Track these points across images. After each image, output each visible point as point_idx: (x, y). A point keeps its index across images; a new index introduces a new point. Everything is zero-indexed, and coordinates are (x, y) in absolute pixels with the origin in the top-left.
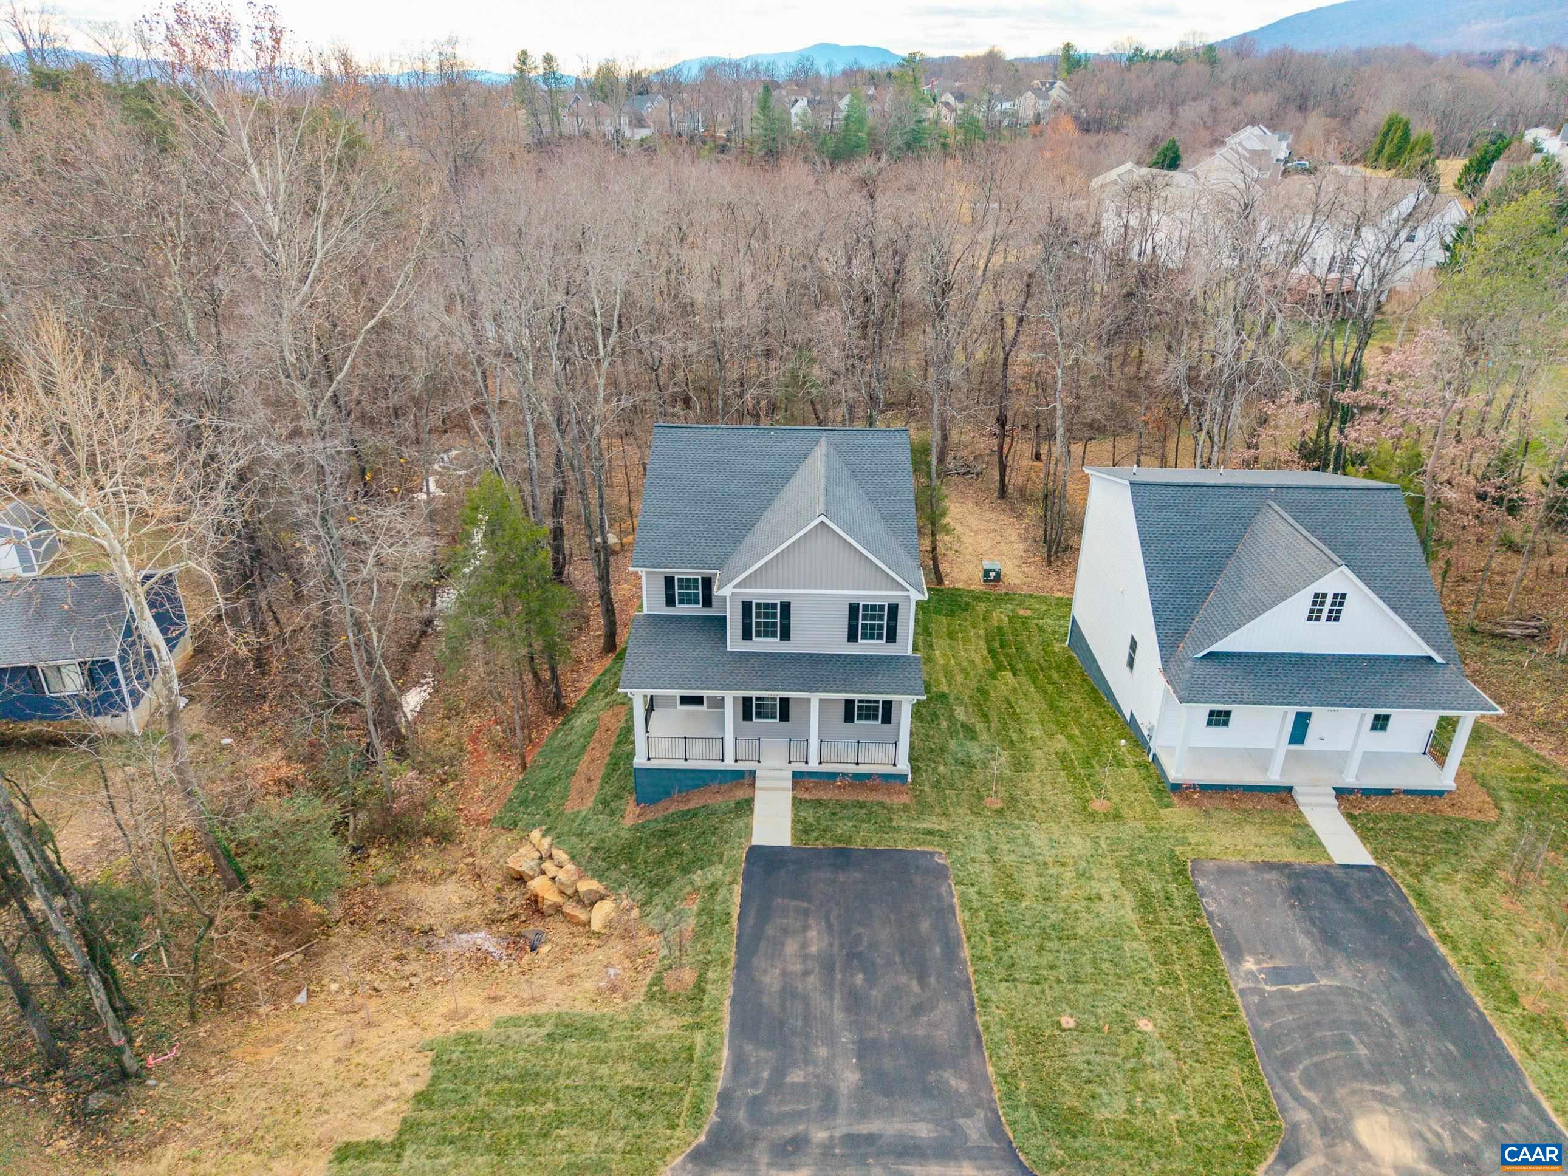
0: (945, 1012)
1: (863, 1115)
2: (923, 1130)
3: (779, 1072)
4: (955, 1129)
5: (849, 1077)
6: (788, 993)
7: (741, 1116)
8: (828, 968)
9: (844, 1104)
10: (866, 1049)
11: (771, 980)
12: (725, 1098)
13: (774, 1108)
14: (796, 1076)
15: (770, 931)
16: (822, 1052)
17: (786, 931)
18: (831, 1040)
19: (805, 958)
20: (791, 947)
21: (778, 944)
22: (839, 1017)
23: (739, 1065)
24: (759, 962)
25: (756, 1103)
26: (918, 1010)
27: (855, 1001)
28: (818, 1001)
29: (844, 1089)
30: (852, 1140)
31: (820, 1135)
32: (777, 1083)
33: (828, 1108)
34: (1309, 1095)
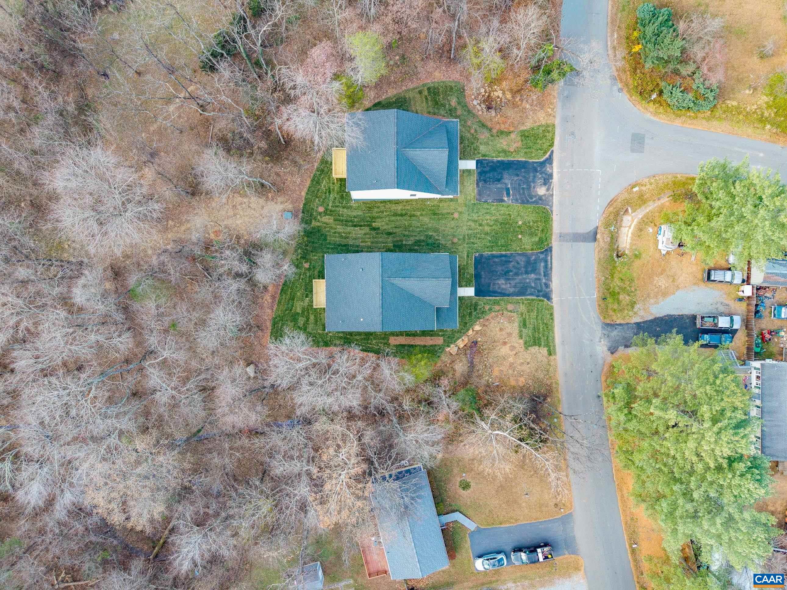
0: (518, 258)
1: (540, 274)
2: (542, 264)
3: (532, 287)
4: (542, 259)
5: (533, 276)
6: (515, 287)
7: (541, 294)
8: (509, 279)
9: (538, 277)
10: (527, 273)
11: (512, 290)
12: (538, 296)
13: (539, 288)
14: (533, 285)
15: (499, 291)
16: (528, 280)
17: (499, 288)
18: (526, 279)
19: (506, 284)
20: (503, 286)
21: (503, 289)
22: (520, 277)
23: (531, 294)
24: (507, 292)
25: (538, 291)
26: (518, 263)
27: (516, 274)
28: (517, 281)
29: (535, 277)
30: (545, 276)
31: (544, 281)
32: (534, 288)
33: (539, 279)
34: (534, 199)
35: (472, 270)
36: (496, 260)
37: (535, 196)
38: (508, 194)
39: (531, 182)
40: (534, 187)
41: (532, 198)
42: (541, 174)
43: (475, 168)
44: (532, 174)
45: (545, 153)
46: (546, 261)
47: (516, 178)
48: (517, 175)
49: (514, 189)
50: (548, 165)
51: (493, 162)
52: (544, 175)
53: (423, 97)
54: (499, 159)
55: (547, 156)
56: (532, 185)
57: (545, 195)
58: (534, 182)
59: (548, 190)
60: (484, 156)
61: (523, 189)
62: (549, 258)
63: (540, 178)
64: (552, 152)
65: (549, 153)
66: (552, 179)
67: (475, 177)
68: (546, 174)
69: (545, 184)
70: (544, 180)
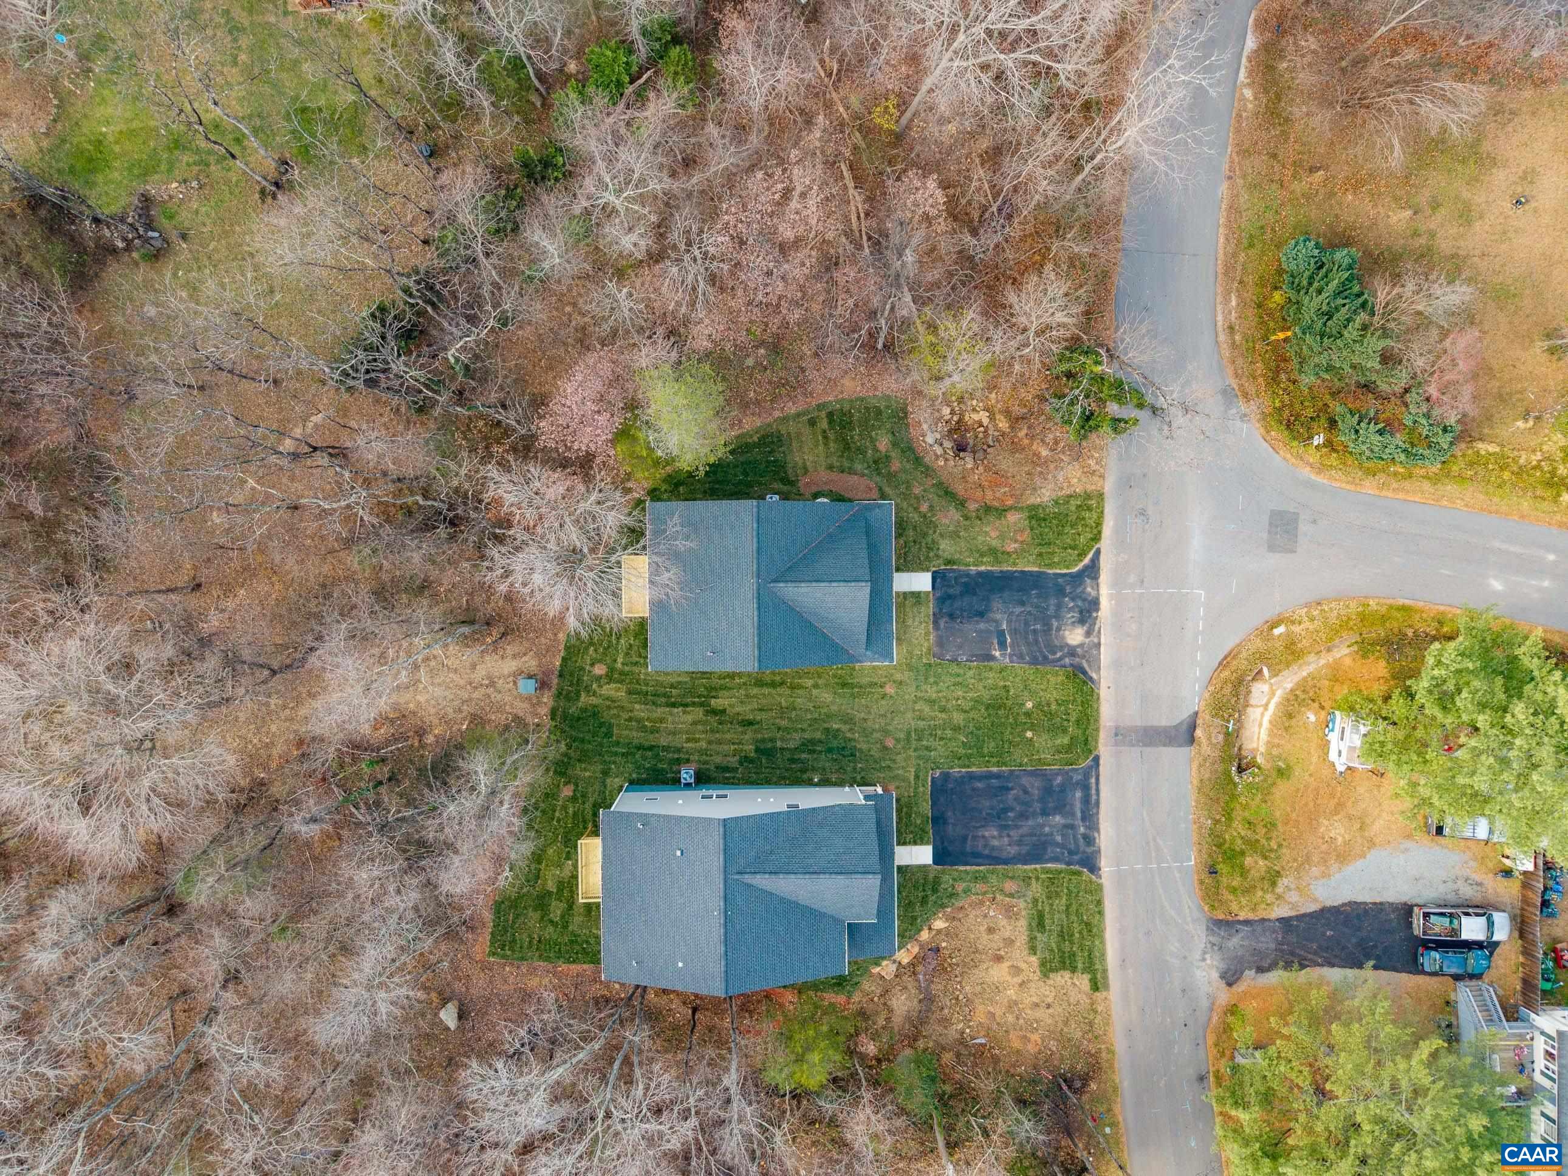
0: (1025, 781)
1: (1073, 814)
2: (1078, 794)
3: (1057, 845)
4: (1077, 783)
5: (1058, 819)
6: (1020, 843)
7: (1076, 857)
8: (1006, 827)
9: (1069, 821)
10: (1045, 813)
11: (1013, 850)
12: (1068, 864)
13: (1072, 847)
14: (1059, 839)
15: (986, 852)
16: (1047, 829)
17: (985, 846)
18: (1043, 826)
19: (1001, 836)
20: (996, 843)
21: (993, 848)
22: (1030, 823)
23: (1055, 859)
24: (1004, 855)
25: (1071, 853)
26: (1026, 792)
27: (1023, 816)
28: (1024, 830)
29: (1063, 821)
30: (1083, 819)
31: (1082, 830)
32: (1062, 846)
33: (1072, 827)
34: (1059, 655)
35: (926, 808)
36: (979, 785)
37: (1061, 648)
38: (1002, 645)
39: (1051, 617)
40: (1059, 629)
41: (1055, 653)
42: (1073, 599)
43: (929, 588)
44: (1053, 601)
45: (1082, 555)
46: (1086, 788)
47: (1018, 610)
48: (1022, 603)
49: (1014, 632)
50: (1088, 581)
51: (968, 575)
52: (1080, 603)
53: (819, 431)
54: (982, 568)
55: (1087, 560)
56: (1055, 624)
57: (1081, 645)
58: (1057, 617)
59: (1088, 634)
60: (949, 562)
61: (1035, 631)
62: (1093, 780)
63: (1071, 610)
64: (1098, 552)
65: (1090, 555)
66: (1097, 610)
67: (930, 608)
68: (1084, 600)
69: (1082, 621)
70: (1081, 612)
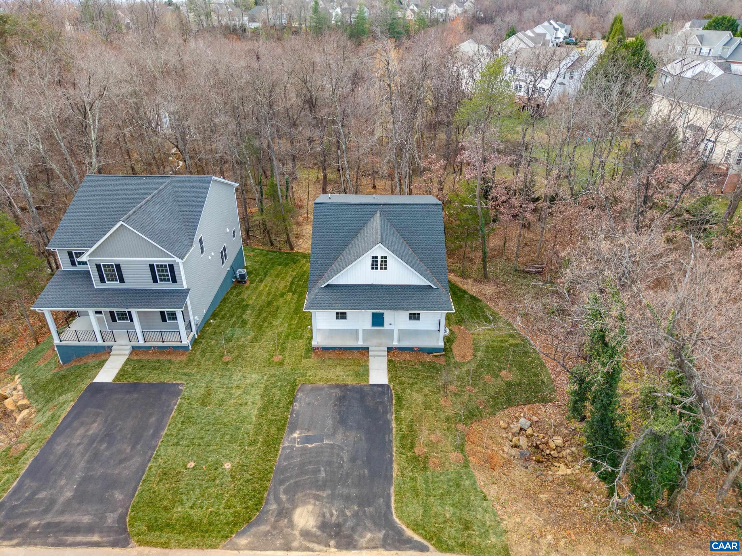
0: (135, 461)
1: (62, 513)
2: (86, 519)
3: (35, 493)
4: (102, 518)
5: (68, 495)
7: (2, 515)
8: (92, 441)
9: (56, 508)
10: (85, 480)
11: (60, 448)
13: (20, 510)
14: (42, 495)
16: (63, 482)
17: (83, 424)
18: (70, 476)
19: (84, 437)
20: (80, 432)
21: (75, 430)
22: (82, 465)
23: (17, 490)
24: (60, 440)
25: (13, 509)
26: (122, 461)
27: (94, 457)
28: (77, 458)
29: (61, 500)
31: (34, 523)
32: (30, 499)
33: (47, 510)
34: (283, 497)
35: (151, 379)
37: (291, 501)
38: (307, 439)
39: (333, 489)
40: (317, 498)
41: (286, 492)
42: (356, 515)
43: (371, 382)
44: (354, 492)
45: (416, 527)
46: (90, 529)
47: (345, 456)
48: (353, 460)
49: (319, 451)
50: (381, 535)
51: (386, 412)
52: (350, 523)
54: (394, 425)
55: (409, 533)
56: (324, 494)
57: (291, 525)
58: (332, 498)
59: (306, 534)
60: (399, 398)
61: (318, 471)
63: (342, 513)
64: (423, 549)
65: (416, 537)
66: (339, 547)
67: (350, 381)
68: (353, 529)
69: (324, 526)
70: (338, 525)
